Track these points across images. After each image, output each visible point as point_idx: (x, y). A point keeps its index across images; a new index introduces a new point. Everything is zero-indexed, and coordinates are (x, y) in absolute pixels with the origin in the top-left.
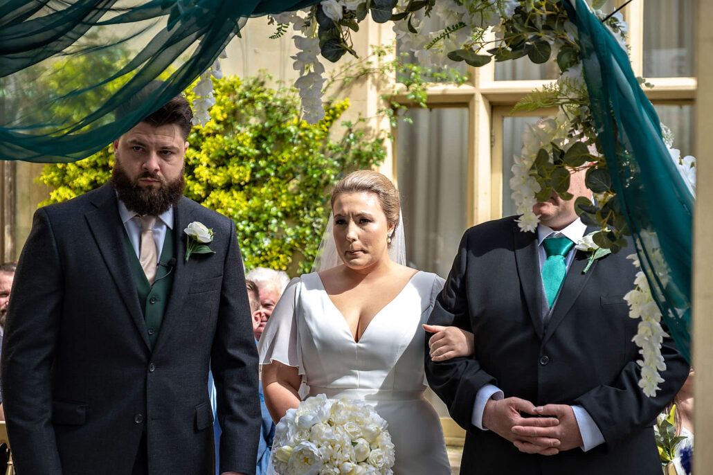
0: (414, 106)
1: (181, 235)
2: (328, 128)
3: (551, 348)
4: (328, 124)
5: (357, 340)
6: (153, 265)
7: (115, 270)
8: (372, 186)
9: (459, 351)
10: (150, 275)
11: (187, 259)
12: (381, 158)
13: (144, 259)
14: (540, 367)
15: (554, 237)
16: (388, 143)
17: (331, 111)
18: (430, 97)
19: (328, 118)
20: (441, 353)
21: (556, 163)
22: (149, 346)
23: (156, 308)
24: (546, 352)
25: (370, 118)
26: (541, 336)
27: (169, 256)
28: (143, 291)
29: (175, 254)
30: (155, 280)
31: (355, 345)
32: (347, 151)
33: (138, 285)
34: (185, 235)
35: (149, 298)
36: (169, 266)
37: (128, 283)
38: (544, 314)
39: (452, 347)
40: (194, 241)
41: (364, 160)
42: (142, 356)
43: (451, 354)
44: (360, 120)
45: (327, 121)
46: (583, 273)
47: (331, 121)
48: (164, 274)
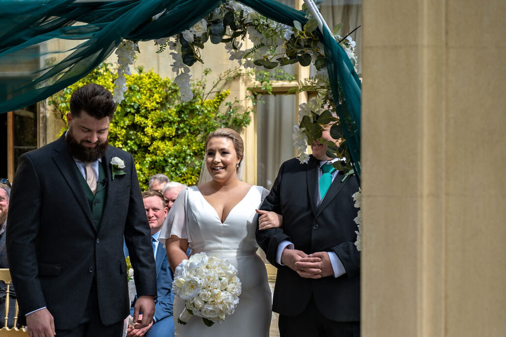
0: (265, 93)
1: (108, 165)
2: (218, 105)
3: (320, 220)
4: (218, 104)
5: (222, 222)
6: (95, 183)
7: (74, 187)
8: (229, 135)
9: (274, 225)
10: (93, 189)
11: (113, 178)
12: (248, 123)
13: (89, 180)
14: (313, 230)
15: (328, 164)
16: (251, 114)
17: (220, 97)
18: (274, 88)
19: (218, 100)
20: (265, 225)
21: (314, 122)
22: (95, 228)
23: (98, 207)
24: (317, 223)
25: (242, 101)
26: (315, 214)
27: (103, 177)
28: (91, 198)
29: (106, 176)
30: (97, 191)
31: (222, 224)
32: (229, 119)
33: (87, 195)
34: (110, 164)
35: (94, 202)
36: (104, 182)
37: (82, 194)
38: (318, 203)
39: (270, 222)
40: (116, 168)
41: (238, 124)
42: (92, 235)
43: (270, 226)
44: (236, 101)
45: (217, 102)
46: (341, 182)
47: (220, 102)
48: (101, 187)
